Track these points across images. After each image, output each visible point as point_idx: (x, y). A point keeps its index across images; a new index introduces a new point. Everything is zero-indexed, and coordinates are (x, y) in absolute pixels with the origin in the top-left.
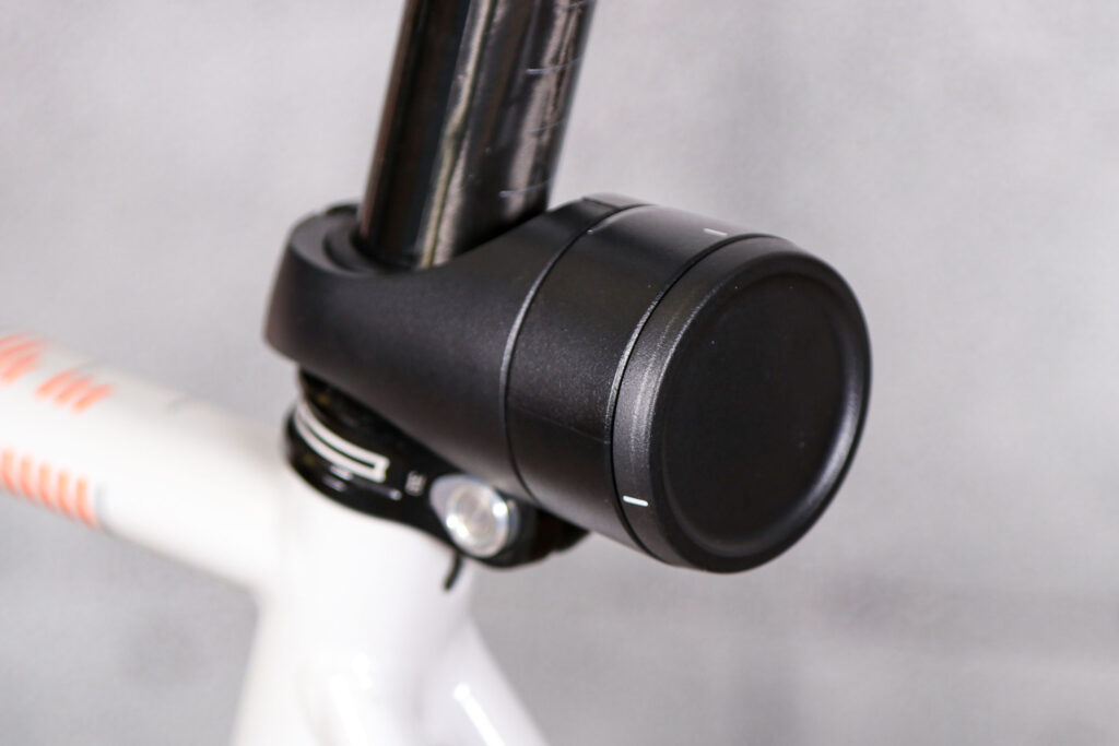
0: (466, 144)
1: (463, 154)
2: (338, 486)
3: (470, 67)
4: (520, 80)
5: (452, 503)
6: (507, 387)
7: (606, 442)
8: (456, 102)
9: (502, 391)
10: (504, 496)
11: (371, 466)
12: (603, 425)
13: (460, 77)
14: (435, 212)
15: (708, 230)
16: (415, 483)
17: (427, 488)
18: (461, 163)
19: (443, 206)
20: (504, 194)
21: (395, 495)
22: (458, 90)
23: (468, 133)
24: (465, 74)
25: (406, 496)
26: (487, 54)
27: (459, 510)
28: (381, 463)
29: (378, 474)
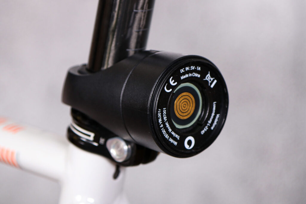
0: (116, 33)
1: (115, 36)
2: (82, 143)
3: (117, 9)
4: (133, 13)
5: (112, 146)
6: (122, 101)
7: (148, 113)
8: (113, 20)
10: (127, 142)
11: (89, 136)
12: (147, 108)
13: (114, 12)
14: (107, 56)
16: (102, 141)
17: (105, 142)
18: (115, 39)
19: (110, 53)
20: (128, 50)
21: (96, 144)
22: (113, 16)
23: (116, 30)
24: (115, 11)
25: (100, 145)
26: (121, 4)
27: (114, 147)
28: (92, 135)
29: (91, 138)
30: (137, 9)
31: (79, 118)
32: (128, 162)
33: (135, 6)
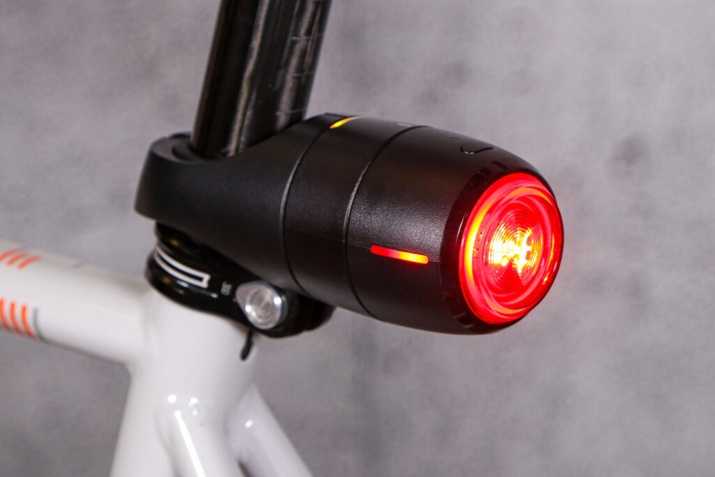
0: (257, 83)
1: (256, 88)
2: (181, 292)
3: (259, 35)
4: (288, 44)
5: (248, 298)
6: (285, 216)
7: (344, 241)
8: (250, 57)
9: (281, 218)
10: (280, 291)
11: (200, 279)
12: (342, 231)
13: (254, 42)
15: (400, 124)
16: (226, 289)
17: (233, 291)
18: (254, 94)
20: (276, 113)
21: (215, 296)
22: (252, 49)
23: (259, 76)
24: (256, 40)
25: (221, 297)
27: (252, 303)
28: (206, 277)
29: (204, 284)
30: (296, 33)
31: (175, 243)
32: (281, 329)
33: (292, 27)
